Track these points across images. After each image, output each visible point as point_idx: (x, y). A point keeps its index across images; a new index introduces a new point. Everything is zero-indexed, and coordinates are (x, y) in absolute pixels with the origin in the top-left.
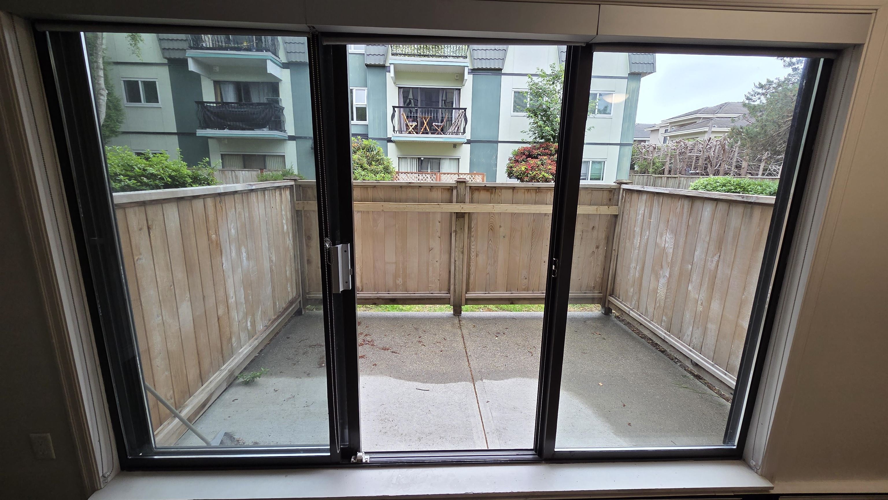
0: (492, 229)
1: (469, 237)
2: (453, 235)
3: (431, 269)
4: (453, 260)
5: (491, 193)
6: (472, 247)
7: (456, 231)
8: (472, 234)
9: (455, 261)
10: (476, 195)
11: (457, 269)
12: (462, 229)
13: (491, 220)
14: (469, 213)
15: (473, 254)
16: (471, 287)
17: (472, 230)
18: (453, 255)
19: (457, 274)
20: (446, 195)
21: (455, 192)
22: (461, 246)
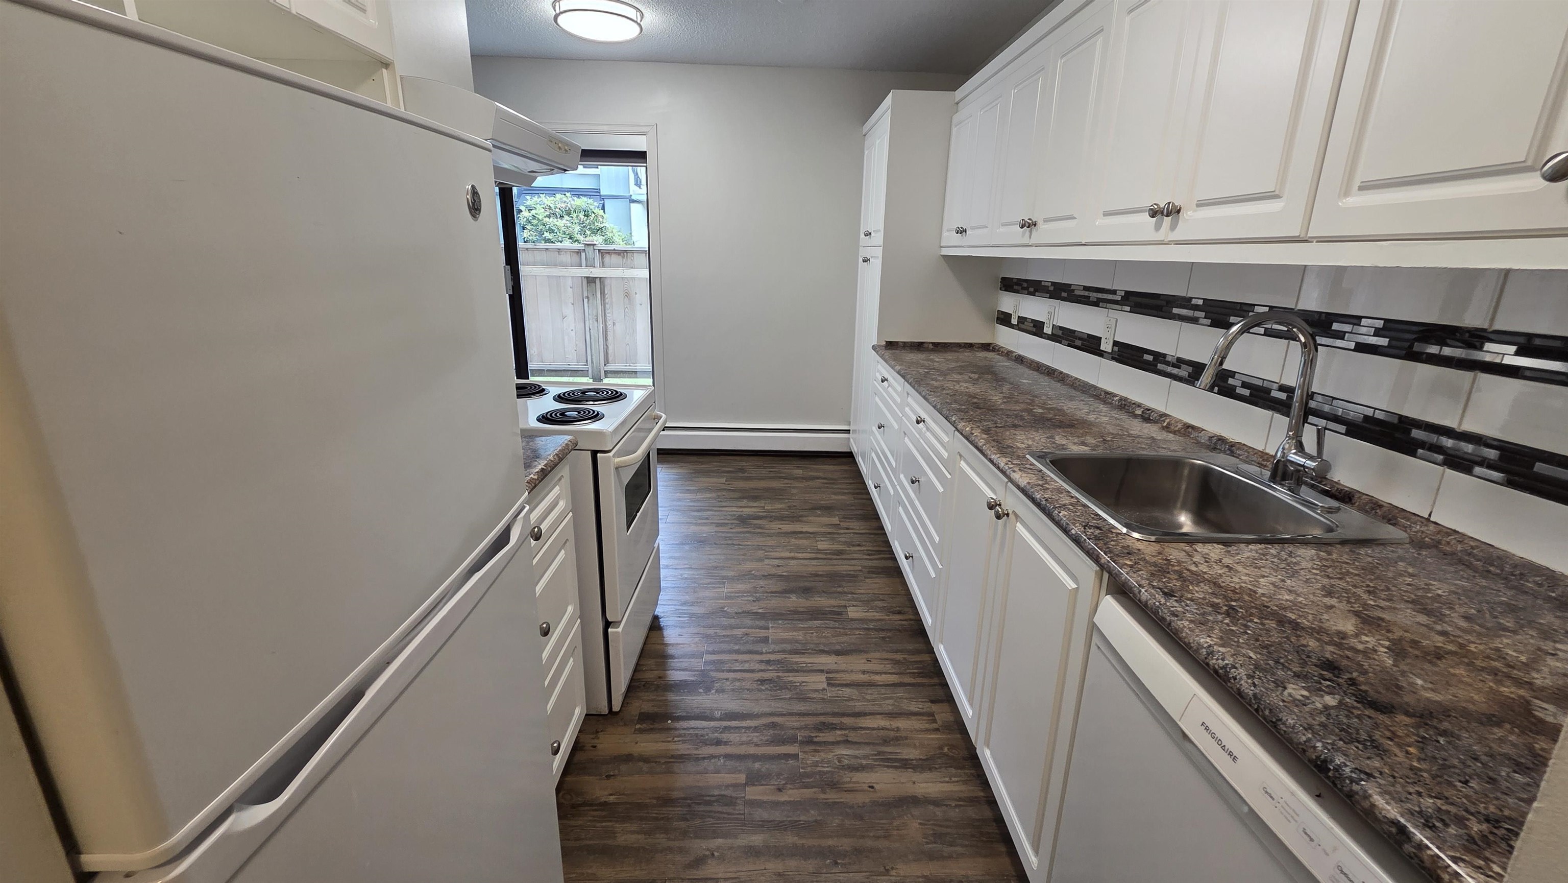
0: (627, 295)
1: (604, 304)
2: (586, 300)
3: (566, 338)
4: (587, 329)
5: (623, 257)
6: (608, 315)
7: (588, 297)
8: (607, 301)
9: (590, 329)
10: (607, 258)
11: (592, 337)
12: (594, 294)
13: (625, 286)
14: (600, 278)
15: (609, 324)
16: (610, 359)
17: (607, 296)
18: (587, 323)
19: (593, 343)
20: (575, 258)
21: (583, 254)
22: (595, 313)
